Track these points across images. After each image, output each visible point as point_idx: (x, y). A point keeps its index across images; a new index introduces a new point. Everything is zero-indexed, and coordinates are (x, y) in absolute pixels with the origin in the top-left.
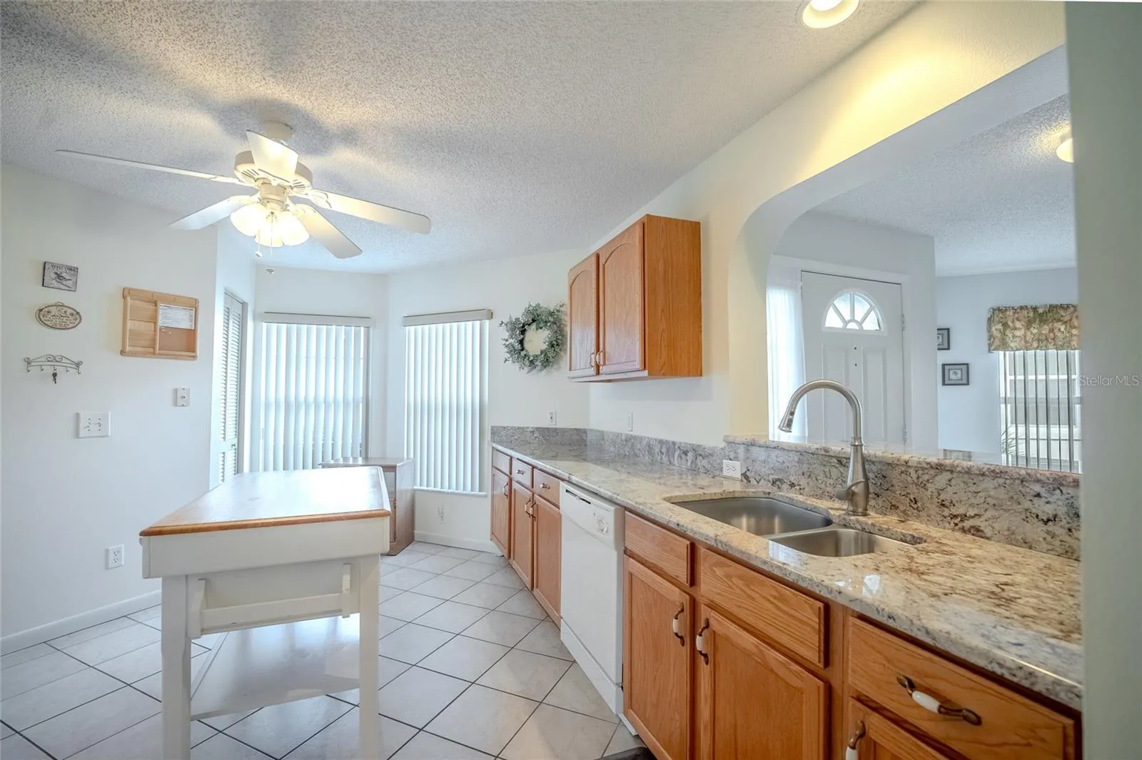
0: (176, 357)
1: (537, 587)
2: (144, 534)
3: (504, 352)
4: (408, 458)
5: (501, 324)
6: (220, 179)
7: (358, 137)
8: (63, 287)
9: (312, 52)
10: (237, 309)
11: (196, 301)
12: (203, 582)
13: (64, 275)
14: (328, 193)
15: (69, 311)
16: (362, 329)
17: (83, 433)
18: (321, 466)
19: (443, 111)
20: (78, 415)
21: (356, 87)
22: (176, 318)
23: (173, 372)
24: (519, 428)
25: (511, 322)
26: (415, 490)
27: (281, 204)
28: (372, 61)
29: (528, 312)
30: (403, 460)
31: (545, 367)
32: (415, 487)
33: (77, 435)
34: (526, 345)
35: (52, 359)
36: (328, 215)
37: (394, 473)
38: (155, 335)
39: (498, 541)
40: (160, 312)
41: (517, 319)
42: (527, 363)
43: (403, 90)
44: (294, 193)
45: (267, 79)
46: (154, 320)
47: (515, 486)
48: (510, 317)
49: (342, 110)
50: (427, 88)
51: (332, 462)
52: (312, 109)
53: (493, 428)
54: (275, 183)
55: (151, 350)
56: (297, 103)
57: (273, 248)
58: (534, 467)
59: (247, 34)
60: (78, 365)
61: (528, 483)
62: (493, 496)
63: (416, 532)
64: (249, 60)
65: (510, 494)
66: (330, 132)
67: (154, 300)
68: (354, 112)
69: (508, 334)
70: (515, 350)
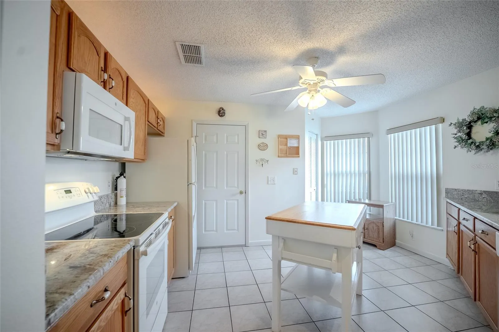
0: (293, 157)
1: (479, 300)
2: (267, 218)
3: (454, 142)
4: (392, 202)
5: (450, 125)
6: (294, 88)
7: (345, 48)
8: (263, 137)
9: (316, 21)
10: (315, 137)
11: (299, 136)
12: (283, 240)
13: (263, 133)
14: (333, 80)
15: (265, 144)
16: (366, 138)
17: (269, 183)
18: (348, 201)
19: (385, 13)
20: (268, 177)
21: (338, 25)
22: (293, 143)
23: (293, 162)
24: (468, 190)
25: (459, 123)
26: (396, 219)
27: (316, 91)
28: (341, 9)
29: (473, 113)
30: (389, 202)
31: (491, 149)
32: (396, 218)
33: (268, 183)
34: (473, 135)
35: (262, 160)
36: (336, 89)
37: (382, 209)
38: (287, 149)
39: (451, 260)
40: (288, 141)
41: (463, 120)
42: (474, 147)
43: (360, 14)
44: (321, 85)
45: (304, 42)
46: (286, 145)
47: (462, 227)
48: (458, 119)
49: (335, 40)
50: (372, 6)
51: (354, 200)
52: (323, 45)
53: (446, 189)
54: (312, 83)
55: (286, 155)
56: (316, 46)
57: (314, 110)
58: (475, 218)
59: (292, 28)
60: (268, 161)
61: (472, 228)
62: (447, 231)
63: (397, 241)
64: (295, 38)
65: (459, 233)
66: (333, 52)
67: (286, 138)
68: (340, 38)
69: (457, 130)
70: (463, 140)
